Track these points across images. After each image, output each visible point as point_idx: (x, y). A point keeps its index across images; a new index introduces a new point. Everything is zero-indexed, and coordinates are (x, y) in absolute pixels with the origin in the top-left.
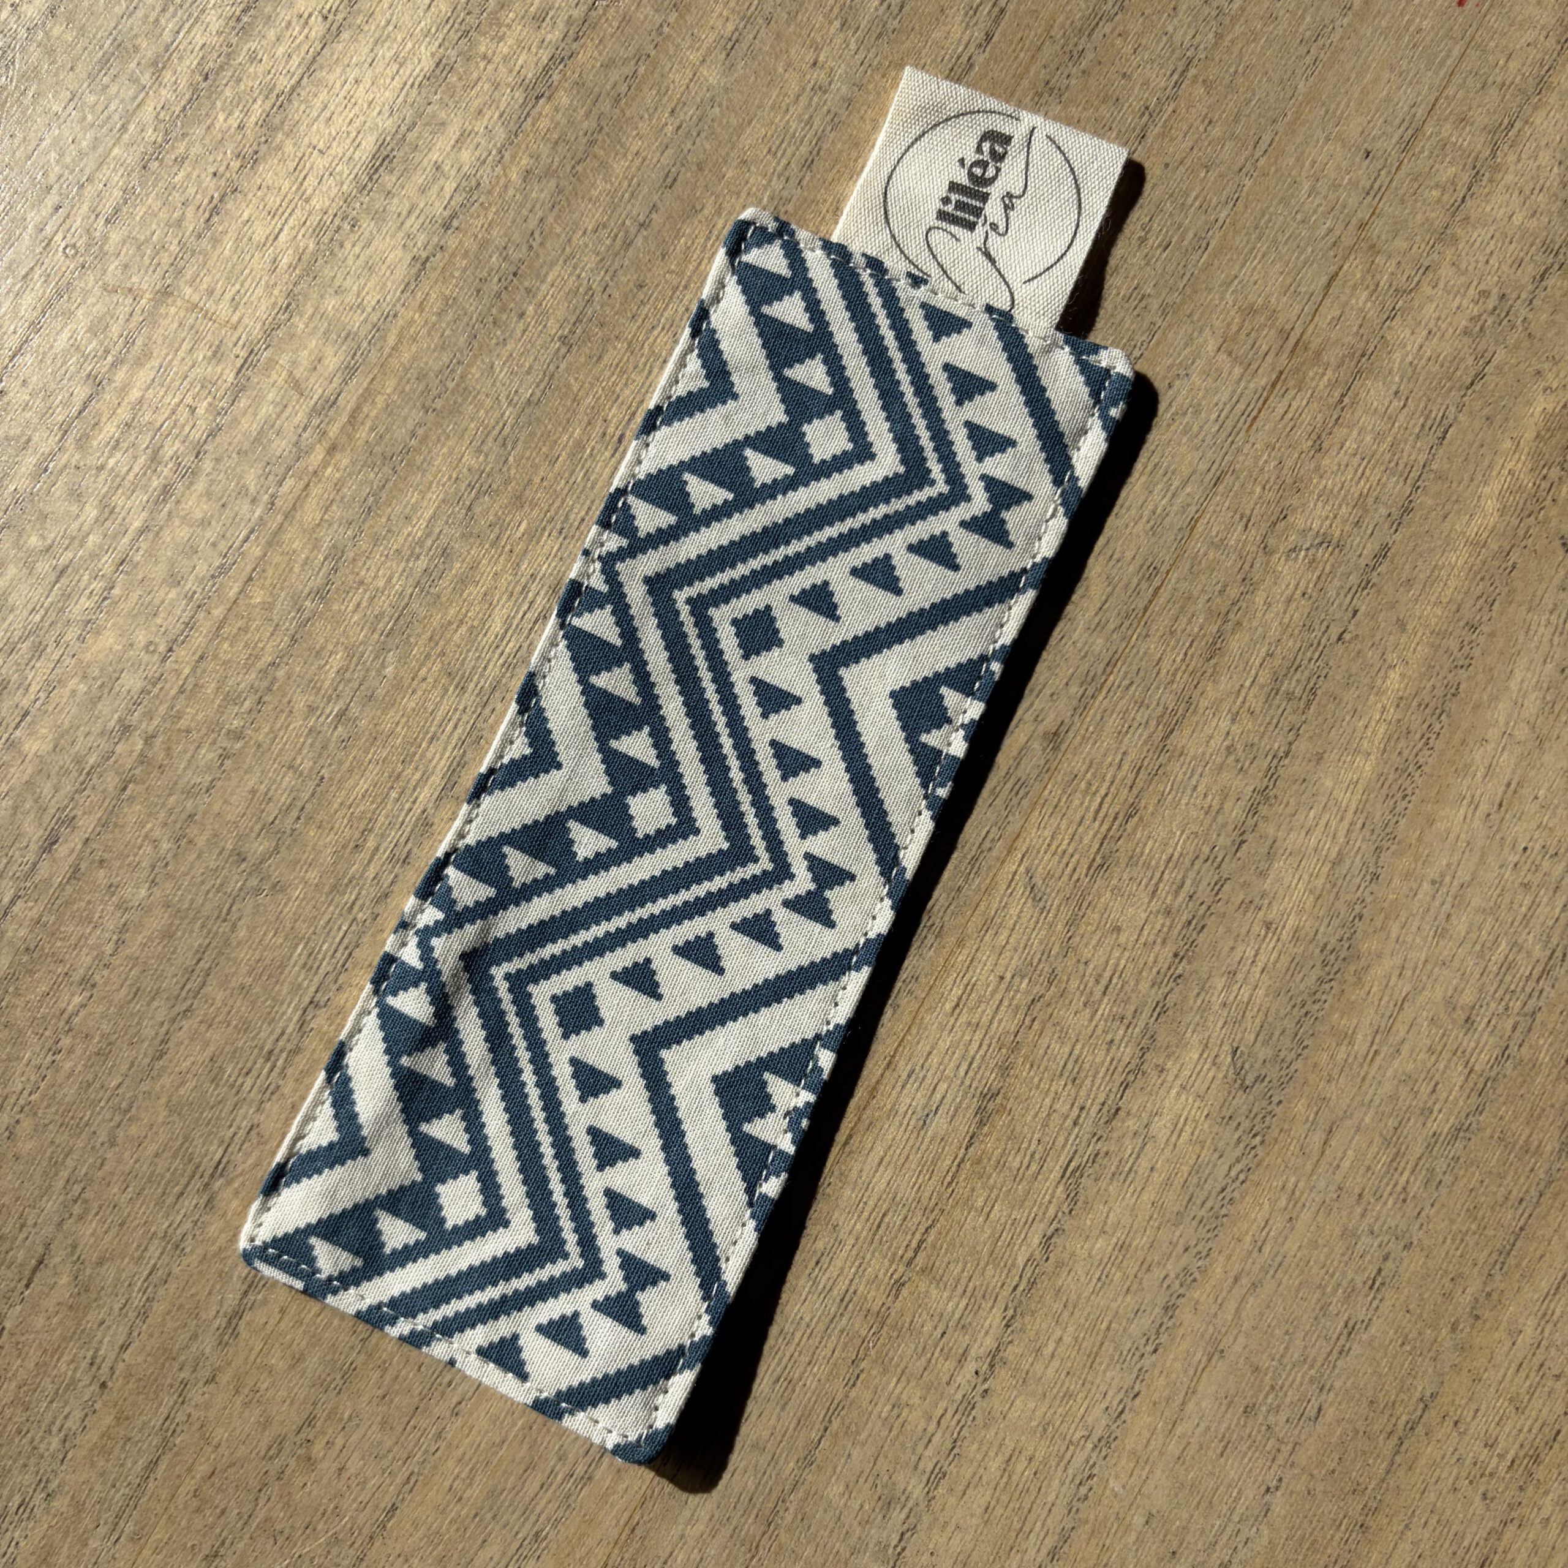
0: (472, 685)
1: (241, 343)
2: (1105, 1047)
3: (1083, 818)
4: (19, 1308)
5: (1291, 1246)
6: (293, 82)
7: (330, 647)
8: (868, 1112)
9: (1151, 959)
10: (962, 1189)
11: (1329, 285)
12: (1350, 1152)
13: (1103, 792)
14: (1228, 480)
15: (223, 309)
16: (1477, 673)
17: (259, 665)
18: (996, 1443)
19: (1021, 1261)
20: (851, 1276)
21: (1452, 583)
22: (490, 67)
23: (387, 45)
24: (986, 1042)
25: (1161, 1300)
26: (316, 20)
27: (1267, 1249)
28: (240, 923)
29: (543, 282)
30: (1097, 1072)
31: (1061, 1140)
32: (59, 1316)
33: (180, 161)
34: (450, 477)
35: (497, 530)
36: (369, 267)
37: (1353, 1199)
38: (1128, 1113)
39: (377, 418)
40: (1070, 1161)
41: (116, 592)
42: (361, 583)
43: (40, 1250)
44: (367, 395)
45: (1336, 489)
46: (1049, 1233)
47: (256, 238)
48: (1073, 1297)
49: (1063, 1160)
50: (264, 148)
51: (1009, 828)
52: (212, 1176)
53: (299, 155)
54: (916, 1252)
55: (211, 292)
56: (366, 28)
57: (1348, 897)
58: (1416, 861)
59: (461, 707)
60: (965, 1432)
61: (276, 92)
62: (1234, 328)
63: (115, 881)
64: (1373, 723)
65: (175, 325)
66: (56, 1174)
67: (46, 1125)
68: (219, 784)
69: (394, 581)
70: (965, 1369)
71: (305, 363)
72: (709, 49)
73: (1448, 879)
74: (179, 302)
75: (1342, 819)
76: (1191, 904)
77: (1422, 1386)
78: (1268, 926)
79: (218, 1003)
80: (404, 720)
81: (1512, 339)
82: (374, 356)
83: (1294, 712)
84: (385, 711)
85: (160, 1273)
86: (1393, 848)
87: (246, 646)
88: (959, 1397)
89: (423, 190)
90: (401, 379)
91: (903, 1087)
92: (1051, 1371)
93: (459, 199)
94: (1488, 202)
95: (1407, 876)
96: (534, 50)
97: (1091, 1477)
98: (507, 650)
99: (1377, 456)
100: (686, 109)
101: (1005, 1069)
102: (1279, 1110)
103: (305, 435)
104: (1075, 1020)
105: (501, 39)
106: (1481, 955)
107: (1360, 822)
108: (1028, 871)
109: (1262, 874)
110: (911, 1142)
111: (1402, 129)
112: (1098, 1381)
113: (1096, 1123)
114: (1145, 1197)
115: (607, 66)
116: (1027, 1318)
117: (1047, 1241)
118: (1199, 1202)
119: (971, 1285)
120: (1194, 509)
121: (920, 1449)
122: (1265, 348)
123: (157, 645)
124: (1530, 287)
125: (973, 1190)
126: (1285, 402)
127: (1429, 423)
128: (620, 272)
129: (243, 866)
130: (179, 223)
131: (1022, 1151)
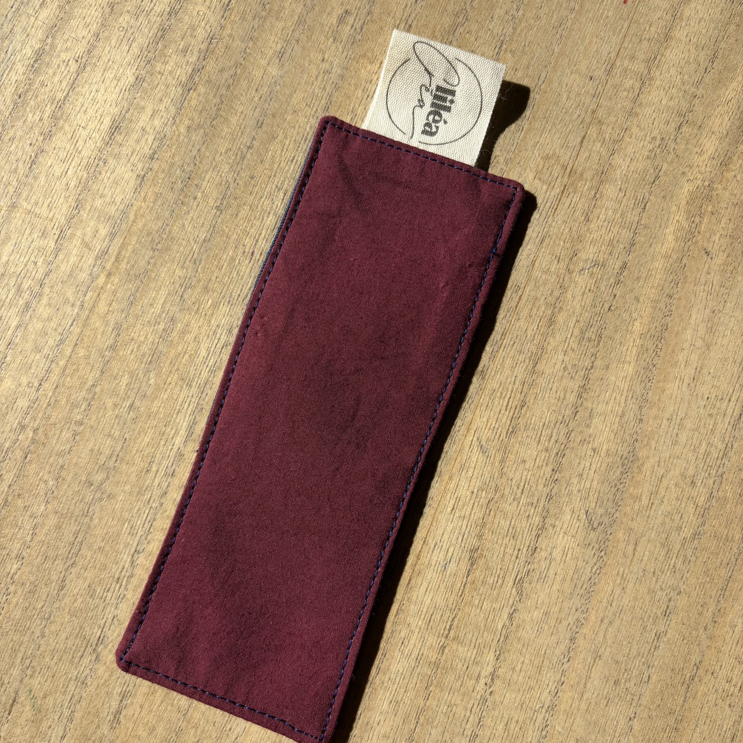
0: (194, 384)
1: (56, 227)
2: (526, 519)
3: (500, 410)
4: (6, 725)
5: (625, 601)
6: (64, 94)
7: (121, 373)
8: (417, 567)
9: (542, 474)
10: (467, 597)
11: (582, 142)
12: (646, 553)
13: (508, 396)
14: (547, 240)
15: (44, 211)
16: (675, 318)
17: (87, 386)
18: (500, 717)
19: (500, 627)
20: (419, 647)
21: (658, 276)
22: (163, 78)
23: (110, 71)
24: (469, 525)
25: (568, 636)
26: (72, 63)
27: (614, 604)
28: (94, 517)
29: (203, 181)
30: (524, 532)
31: (511, 566)
32: (28, 727)
33: (12, 139)
34: (170, 282)
35: (197, 305)
36: (116, 183)
37: (651, 575)
38: (541, 549)
39: (129, 257)
40: (517, 576)
41: (8, 359)
42: (132, 339)
43: (13, 695)
44: (123, 246)
45: (599, 238)
46: (511, 612)
47: (56, 174)
48: (527, 640)
49: (513, 576)
50: (54, 129)
51: (467, 420)
52: (97, 644)
53: (73, 130)
54: (449, 631)
55: (37, 204)
56: (98, 64)
57: (630, 432)
58: (659, 410)
59: (191, 395)
60: (484, 713)
61: (57, 100)
62: (541, 167)
63: (27, 504)
64: (630, 348)
65: (20, 222)
66: (16, 656)
67: (7, 632)
68: (74, 449)
69: (149, 336)
70: (480, 683)
71: (90, 233)
72: (270, 58)
73: (674, 417)
74: (21, 211)
75: (622, 395)
76: (557, 445)
77: (695, 658)
78: (594, 450)
79: (89, 558)
80: (163, 405)
81: (670, 157)
82: (124, 226)
83: (593, 347)
84: (153, 401)
85: (76, 697)
86: (647, 406)
87: (79, 378)
88: (479, 697)
89: (138, 141)
90: (139, 236)
91: (433, 552)
92: (521, 678)
93: (156, 144)
94: (650, 95)
95: (655, 418)
96: (184, 67)
97: (547, 726)
98: (210, 364)
99: (615, 220)
100: (263, 88)
101: (480, 536)
102: (611, 537)
103: (94, 270)
104: (509, 507)
105: (167, 63)
106: (694, 450)
107: (630, 395)
108: (478, 439)
109: (588, 426)
110: (440, 579)
111: (606, 64)
112: (544, 679)
113: (526, 556)
114: (554, 588)
115: (221, 71)
116: (506, 654)
117: (511, 617)
118: (579, 587)
119: (477, 643)
120: (532, 256)
121: (464, 725)
122: (556, 175)
123: (33, 383)
124: (674, 133)
125: (472, 597)
126: (569, 200)
127: (637, 202)
128: (241, 172)
129: (92, 488)
130: (16, 169)
131: (493, 575)
